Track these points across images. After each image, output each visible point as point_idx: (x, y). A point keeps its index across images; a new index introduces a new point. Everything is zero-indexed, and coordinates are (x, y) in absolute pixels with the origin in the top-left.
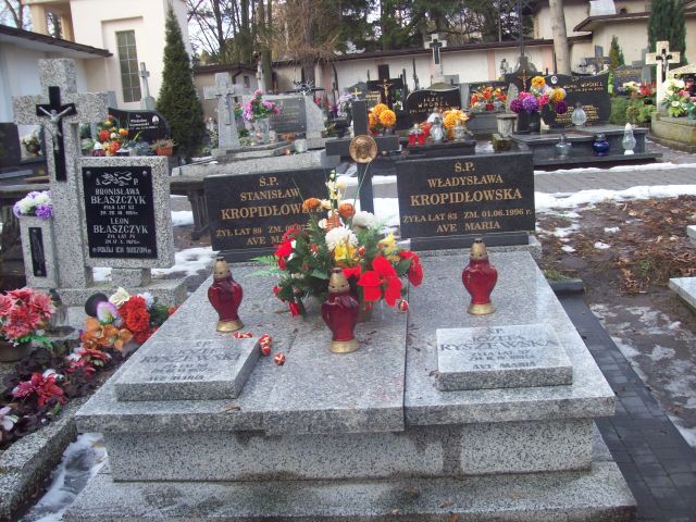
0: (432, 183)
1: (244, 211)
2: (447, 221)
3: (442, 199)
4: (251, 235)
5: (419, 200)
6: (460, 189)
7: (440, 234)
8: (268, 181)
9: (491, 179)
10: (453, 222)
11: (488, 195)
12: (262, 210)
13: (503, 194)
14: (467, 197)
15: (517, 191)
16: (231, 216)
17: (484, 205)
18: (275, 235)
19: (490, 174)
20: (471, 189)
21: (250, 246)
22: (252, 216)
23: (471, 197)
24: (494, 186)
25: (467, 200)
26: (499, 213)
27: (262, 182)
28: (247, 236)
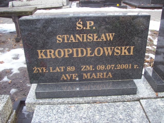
1: (59, 52)
4: (65, 72)
8: (85, 25)
12: (77, 52)
16: (46, 55)
18: (86, 72)
21: (64, 81)
22: (67, 56)
27: (79, 25)
28: (62, 73)
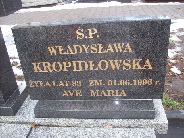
0: (52, 50)
2: (71, 87)
3: (64, 66)
5: (41, 66)
6: (84, 57)
7: (65, 98)
9: (118, 47)
10: (77, 88)
11: (115, 65)
13: (131, 64)
14: (92, 65)
15: (148, 61)
17: (110, 73)
19: (117, 42)
20: (96, 58)
23: (96, 66)
24: (121, 56)
25: (91, 69)
26: (127, 82)
